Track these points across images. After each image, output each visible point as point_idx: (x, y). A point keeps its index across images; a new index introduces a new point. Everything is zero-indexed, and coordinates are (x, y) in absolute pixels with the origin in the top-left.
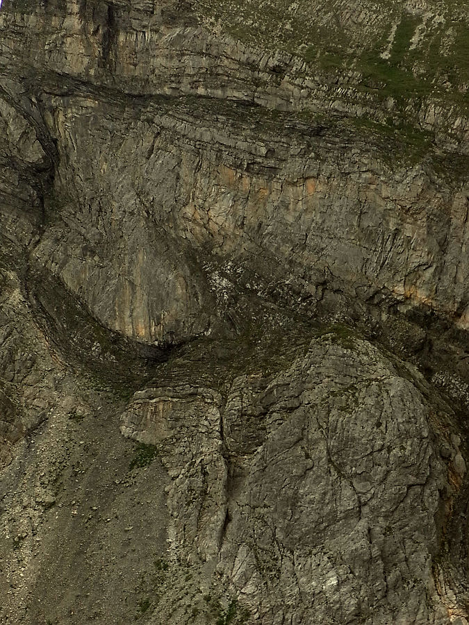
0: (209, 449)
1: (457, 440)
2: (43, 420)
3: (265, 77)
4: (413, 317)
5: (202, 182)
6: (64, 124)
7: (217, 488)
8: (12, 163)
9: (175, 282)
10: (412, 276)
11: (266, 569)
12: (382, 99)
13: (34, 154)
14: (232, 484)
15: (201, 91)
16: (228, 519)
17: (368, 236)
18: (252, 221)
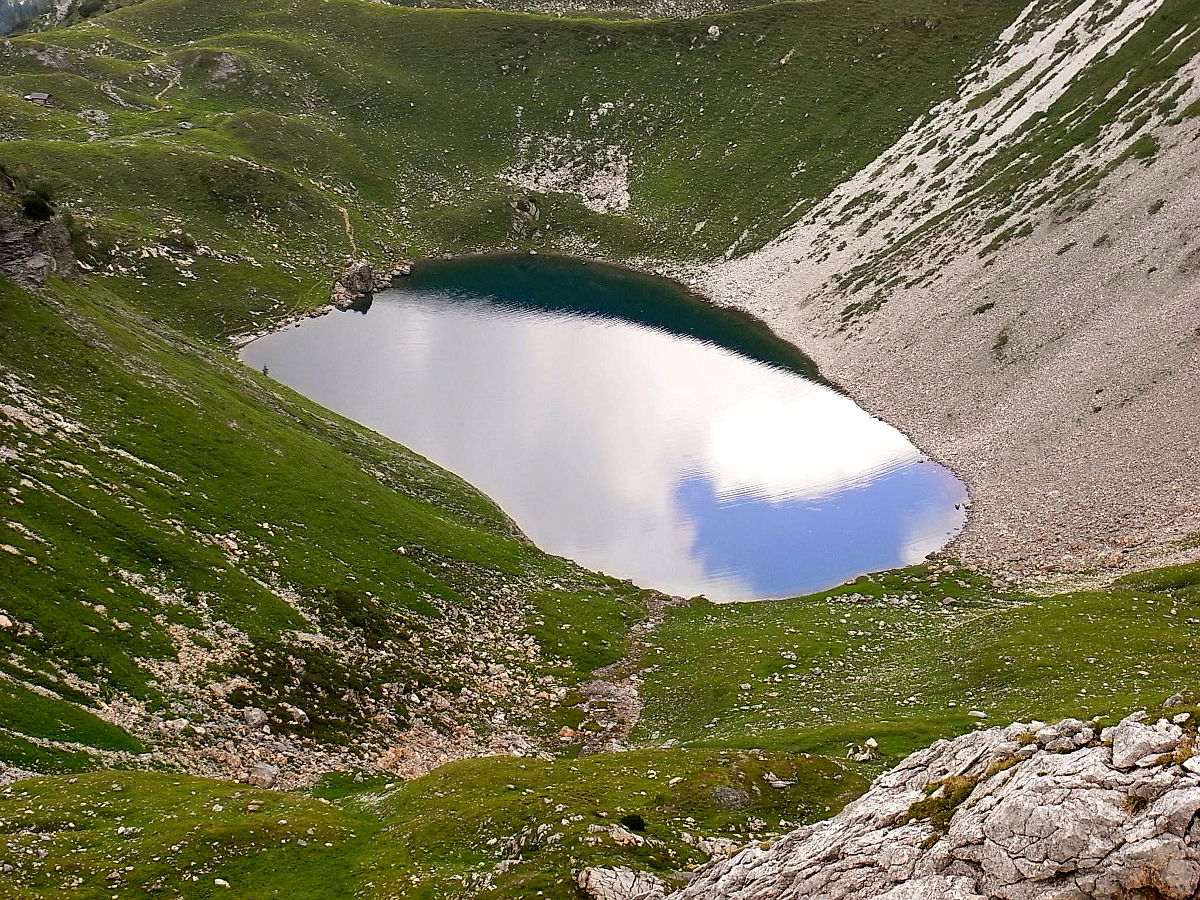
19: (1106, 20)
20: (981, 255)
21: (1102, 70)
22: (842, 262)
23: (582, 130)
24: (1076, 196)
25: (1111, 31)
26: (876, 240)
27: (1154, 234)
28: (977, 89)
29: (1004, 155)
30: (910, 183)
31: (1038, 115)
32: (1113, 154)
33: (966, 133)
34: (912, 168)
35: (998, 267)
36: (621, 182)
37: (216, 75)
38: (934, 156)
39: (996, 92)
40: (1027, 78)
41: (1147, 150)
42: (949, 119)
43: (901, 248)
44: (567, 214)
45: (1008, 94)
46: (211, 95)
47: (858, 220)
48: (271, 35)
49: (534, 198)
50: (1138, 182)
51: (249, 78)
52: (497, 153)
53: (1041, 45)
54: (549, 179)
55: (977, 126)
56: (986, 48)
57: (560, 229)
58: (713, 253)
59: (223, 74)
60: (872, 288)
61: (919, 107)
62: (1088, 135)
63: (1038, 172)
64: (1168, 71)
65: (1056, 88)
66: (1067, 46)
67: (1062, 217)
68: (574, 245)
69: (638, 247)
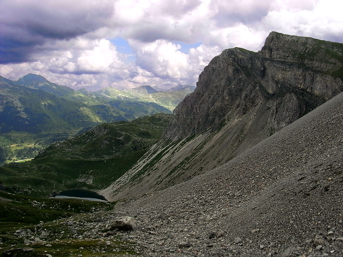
0: (274, 108)
1: (305, 106)
2: (257, 104)
3: (286, 57)
4: (301, 89)
5: (278, 72)
6: (266, 65)
7: (275, 113)
8: (259, 70)
9: (274, 85)
10: (301, 84)
11: (278, 123)
12: (300, 60)
13: (262, 69)
14: (277, 112)
15: (279, 60)
16: (276, 117)
17: (296, 79)
18: (284, 77)
19: (149, 159)
20: (129, 188)
21: (147, 165)
22: (114, 189)
23: (88, 174)
24: (141, 180)
25: (149, 160)
26: (119, 186)
27: (147, 184)
28: (134, 168)
29: (135, 175)
30: (124, 179)
31: (139, 171)
32: (145, 175)
33: (131, 173)
34: (125, 177)
35: (131, 189)
36: (92, 180)
37: (41, 168)
38: (128, 176)
39: (136, 168)
40: (139, 166)
41: (149, 175)
42: (130, 171)
43: (121, 188)
44: (84, 184)
45: (137, 168)
46: (41, 171)
47: (118, 184)
48: (50, 163)
49: (80, 182)
50: (148, 178)
51: (46, 168)
52: (77, 177)
53: (141, 162)
54: (83, 180)
55: (133, 172)
56: (136, 163)
57: (83, 186)
58: (101, 188)
59: (42, 168)
60: (117, 192)
61: (127, 170)
62: (144, 173)
63: (138, 177)
64: (153, 165)
65: (142, 167)
66: (144, 162)
67: (139, 183)
68: (85, 188)
69: (92, 188)
